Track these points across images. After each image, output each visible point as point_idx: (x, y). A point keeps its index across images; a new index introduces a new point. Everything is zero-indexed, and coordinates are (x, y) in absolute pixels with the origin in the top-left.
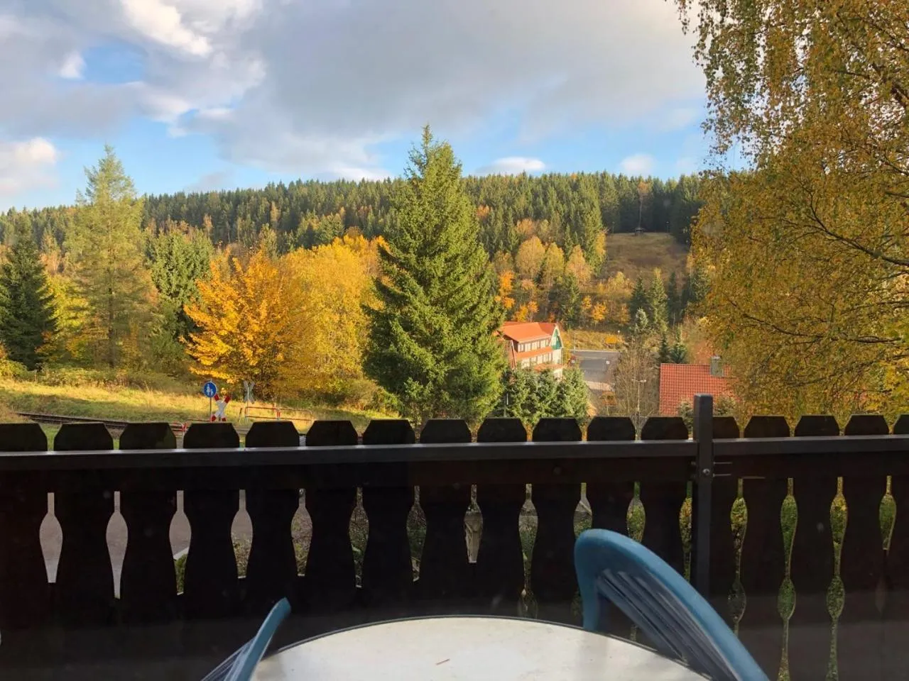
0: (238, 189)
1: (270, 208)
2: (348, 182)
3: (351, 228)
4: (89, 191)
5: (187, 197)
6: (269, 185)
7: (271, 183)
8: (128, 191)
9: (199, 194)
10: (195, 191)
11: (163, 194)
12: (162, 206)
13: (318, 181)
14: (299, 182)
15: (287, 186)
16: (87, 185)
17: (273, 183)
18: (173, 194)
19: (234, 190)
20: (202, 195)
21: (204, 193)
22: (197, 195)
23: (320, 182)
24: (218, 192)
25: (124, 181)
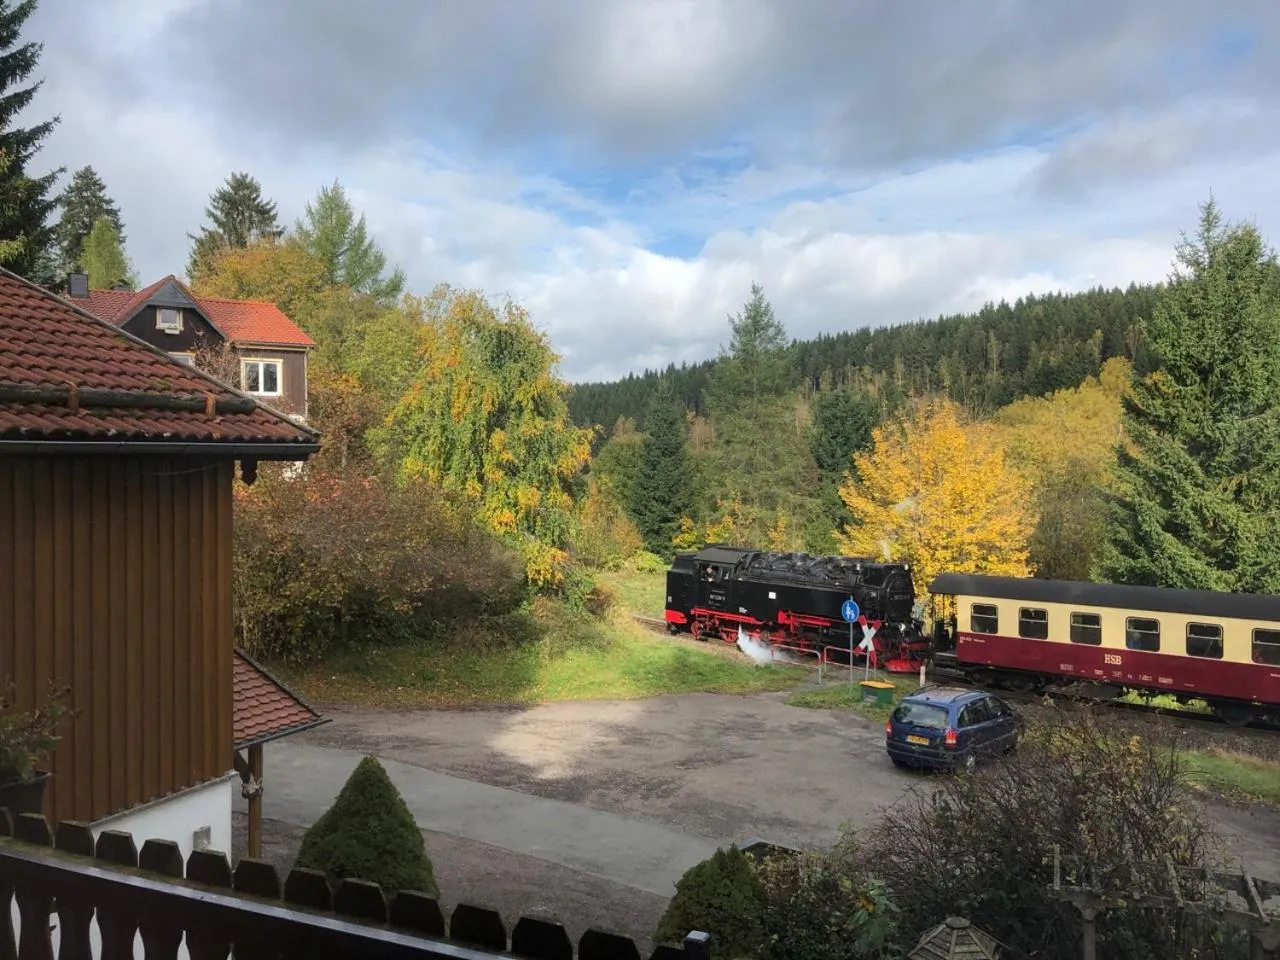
0: (941, 317)
1: (988, 339)
2: (1108, 291)
3: (1111, 361)
4: (733, 345)
5: (872, 334)
6: (986, 307)
7: (989, 303)
8: (778, 341)
9: (889, 328)
10: (884, 325)
11: (841, 333)
12: (840, 348)
13: (1060, 294)
14: (1031, 299)
15: (1012, 306)
16: (731, 338)
17: (992, 303)
18: (855, 332)
19: (936, 319)
20: (892, 328)
21: (895, 326)
22: (886, 330)
23: (1064, 295)
24: (915, 323)
25: (773, 328)
